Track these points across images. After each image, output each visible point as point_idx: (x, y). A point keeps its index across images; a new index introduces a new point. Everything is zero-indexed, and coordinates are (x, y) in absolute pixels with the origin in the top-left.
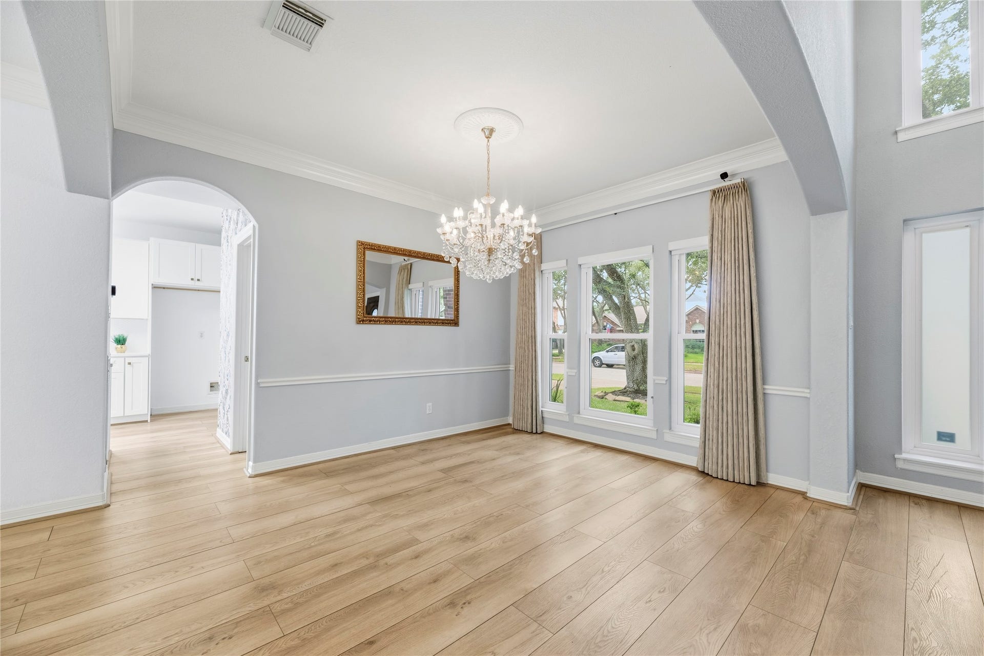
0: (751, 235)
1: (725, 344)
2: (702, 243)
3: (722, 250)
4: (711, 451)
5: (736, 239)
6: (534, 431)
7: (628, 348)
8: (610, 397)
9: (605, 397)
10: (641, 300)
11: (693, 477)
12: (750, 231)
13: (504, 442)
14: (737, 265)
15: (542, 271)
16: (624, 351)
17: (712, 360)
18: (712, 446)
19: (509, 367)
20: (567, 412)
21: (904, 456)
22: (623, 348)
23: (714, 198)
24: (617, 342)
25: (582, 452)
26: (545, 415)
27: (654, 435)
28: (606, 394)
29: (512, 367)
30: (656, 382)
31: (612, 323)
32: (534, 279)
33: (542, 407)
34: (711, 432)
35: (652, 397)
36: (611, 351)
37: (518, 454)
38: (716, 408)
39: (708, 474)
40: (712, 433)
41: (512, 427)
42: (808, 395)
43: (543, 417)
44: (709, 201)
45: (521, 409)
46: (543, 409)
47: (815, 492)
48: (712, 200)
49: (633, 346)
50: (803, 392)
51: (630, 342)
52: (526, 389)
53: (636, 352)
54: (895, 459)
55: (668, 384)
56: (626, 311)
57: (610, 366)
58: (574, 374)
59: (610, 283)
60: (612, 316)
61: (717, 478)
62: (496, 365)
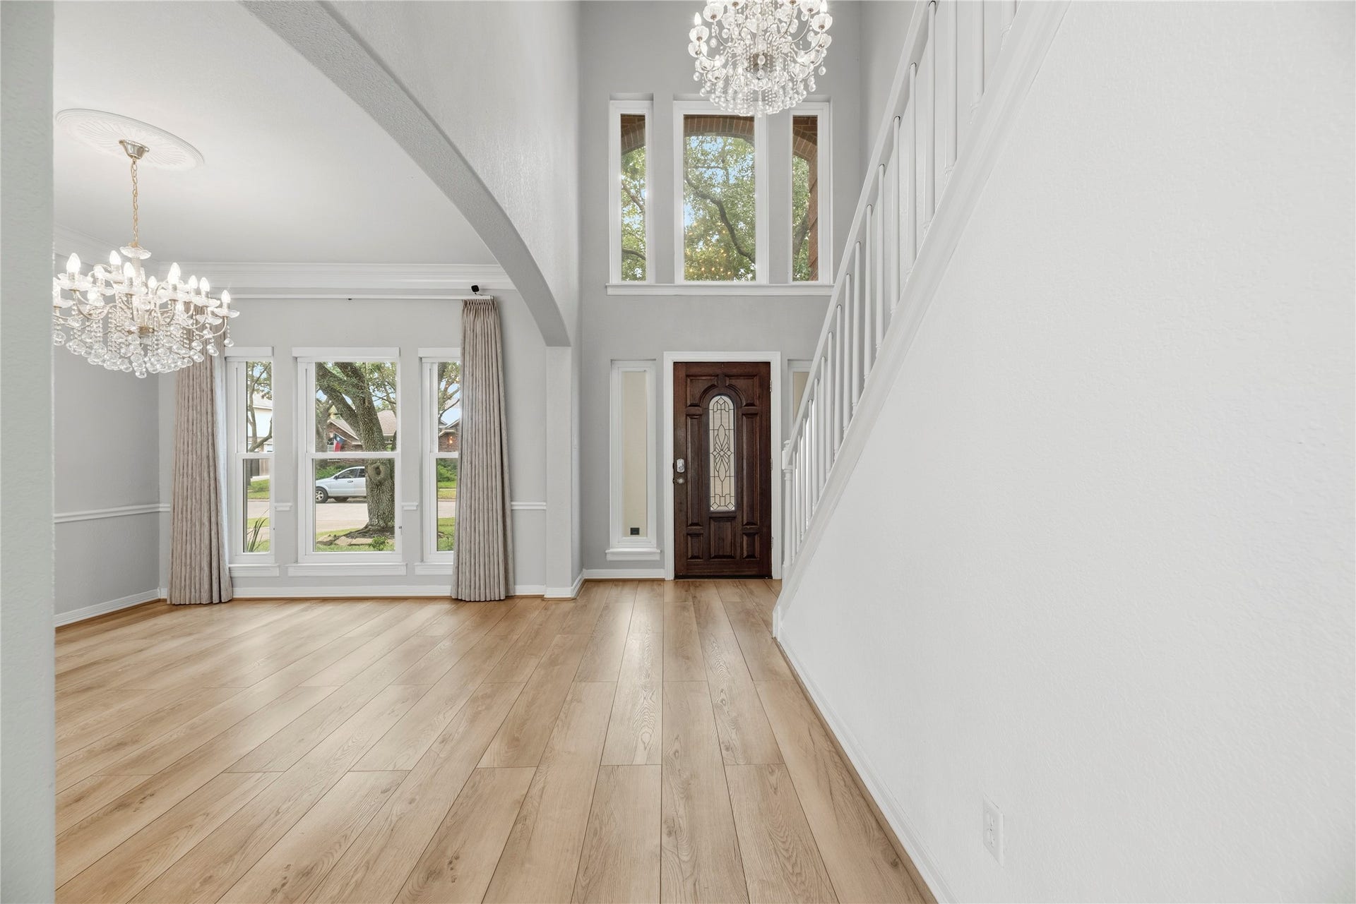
0: (499, 355)
1: (477, 463)
2: (454, 355)
3: (474, 366)
4: (464, 574)
5: (486, 356)
6: (216, 599)
7: (370, 470)
8: (344, 541)
9: (336, 542)
10: (390, 402)
11: (446, 606)
12: (499, 351)
13: (156, 624)
14: (487, 383)
15: (225, 358)
16: (364, 476)
17: (465, 480)
18: (465, 569)
19: (159, 507)
20: (276, 563)
21: (611, 550)
22: (362, 471)
23: (466, 310)
24: (352, 464)
25: (303, 610)
26: (235, 574)
27: (403, 571)
28: (336, 538)
29: (165, 507)
30: (405, 508)
31: (345, 434)
32: (211, 369)
33: (230, 563)
34: (464, 554)
35: (401, 528)
36: (343, 478)
37: (190, 634)
38: (468, 529)
39: (461, 600)
40: (465, 556)
41: (168, 602)
42: (545, 508)
43: (231, 577)
44: (461, 312)
45: (188, 570)
46: (231, 565)
47: (550, 593)
48: (464, 310)
49: (378, 468)
50: (542, 505)
51: (372, 464)
52: (198, 541)
53: (382, 475)
54: (606, 554)
55: (419, 509)
56: (366, 419)
57: (342, 499)
58: (288, 509)
59: (341, 380)
60: (343, 424)
61: (470, 601)
62: (132, 505)
